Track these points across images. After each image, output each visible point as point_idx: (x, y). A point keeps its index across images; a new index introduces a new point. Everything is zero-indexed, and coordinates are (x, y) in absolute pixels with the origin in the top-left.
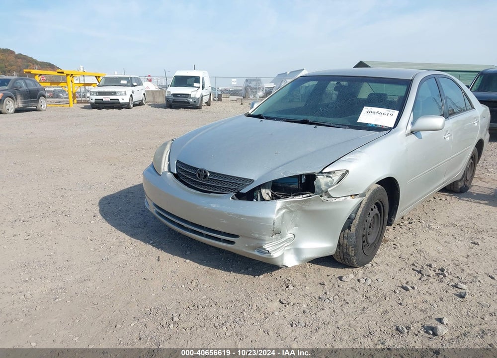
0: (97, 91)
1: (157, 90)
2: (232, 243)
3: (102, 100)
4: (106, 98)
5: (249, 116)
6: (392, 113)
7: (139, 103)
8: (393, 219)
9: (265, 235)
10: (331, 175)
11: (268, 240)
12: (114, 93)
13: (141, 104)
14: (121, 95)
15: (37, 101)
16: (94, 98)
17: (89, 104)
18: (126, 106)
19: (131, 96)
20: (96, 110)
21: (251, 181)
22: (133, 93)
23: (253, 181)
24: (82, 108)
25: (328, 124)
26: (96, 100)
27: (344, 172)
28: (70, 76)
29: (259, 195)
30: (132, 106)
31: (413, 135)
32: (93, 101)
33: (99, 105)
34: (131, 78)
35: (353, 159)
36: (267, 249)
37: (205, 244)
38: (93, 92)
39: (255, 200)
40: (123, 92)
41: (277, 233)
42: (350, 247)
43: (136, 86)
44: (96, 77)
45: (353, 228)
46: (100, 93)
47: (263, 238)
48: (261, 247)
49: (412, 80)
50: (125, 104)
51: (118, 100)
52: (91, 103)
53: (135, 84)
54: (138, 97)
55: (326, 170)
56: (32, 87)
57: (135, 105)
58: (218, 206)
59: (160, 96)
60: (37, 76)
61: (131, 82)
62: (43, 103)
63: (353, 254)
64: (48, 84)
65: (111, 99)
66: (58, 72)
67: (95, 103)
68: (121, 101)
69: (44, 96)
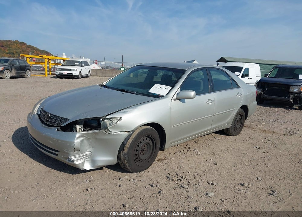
0: (60, 68)
1: (100, 69)
2: (57, 155)
3: (63, 73)
4: (65, 72)
5: (102, 86)
6: (167, 88)
7: (86, 76)
8: (164, 147)
9: (70, 151)
10: (112, 120)
11: (72, 154)
12: (70, 70)
13: (87, 76)
14: (74, 71)
15: (25, 73)
16: (58, 72)
17: (56, 75)
18: (77, 77)
19: (80, 72)
20: (59, 79)
21: (68, 120)
22: (82, 70)
23: (69, 120)
24: (52, 77)
25: (133, 92)
26: (59, 73)
27: (119, 118)
28: (47, 59)
29: (75, 129)
30: (80, 77)
31: (178, 101)
32: (58, 74)
33: (61, 76)
34: (82, 61)
35: (127, 112)
36: (72, 159)
37: (48, 156)
38: (58, 69)
39: (73, 132)
40: (76, 70)
41: (77, 150)
42: (125, 161)
43: (84, 66)
44: (63, 60)
45: (126, 150)
46: (62, 70)
47: (69, 152)
48: (68, 158)
49: (186, 70)
50: (76, 76)
51: (72, 74)
52: (57, 75)
53: (83, 65)
54: (84, 73)
55: (108, 117)
56: (23, 64)
57: (83, 77)
58: (49, 134)
59: (100, 72)
60: (28, 58)
61: (81, 64)
62: (28, 74)
63: (127, 165)
64: (34, 63)
65: (68, 73)
66: (40, 57)
67: (59, 75)
68: (74, 74)
69: (30, 70)
